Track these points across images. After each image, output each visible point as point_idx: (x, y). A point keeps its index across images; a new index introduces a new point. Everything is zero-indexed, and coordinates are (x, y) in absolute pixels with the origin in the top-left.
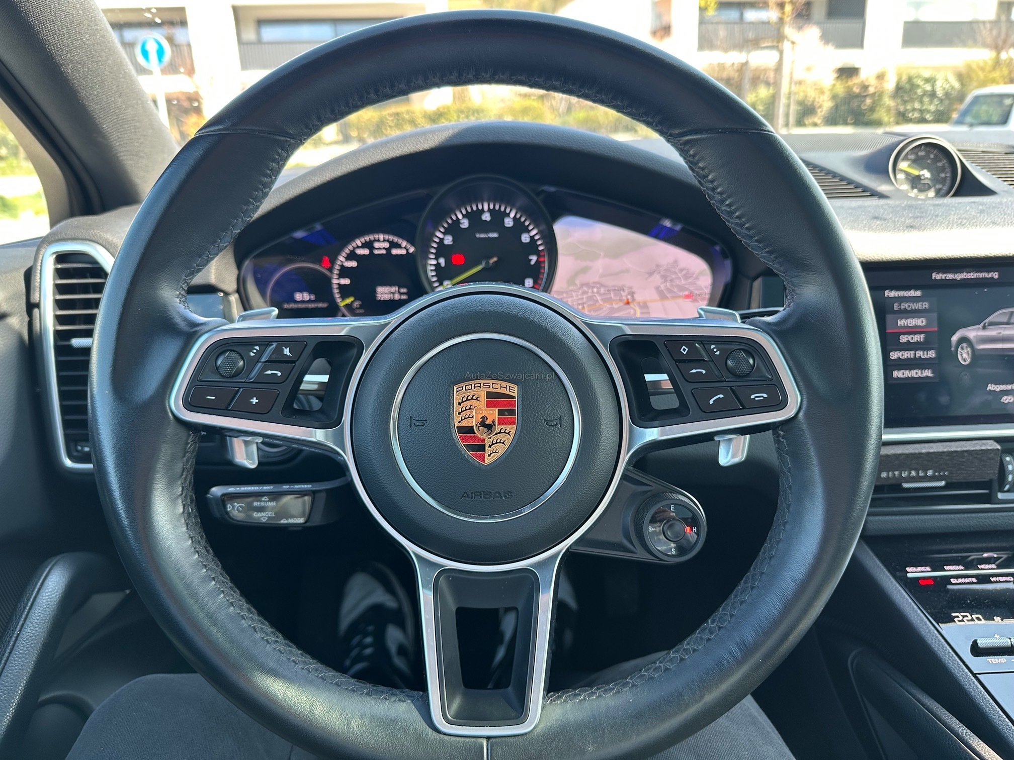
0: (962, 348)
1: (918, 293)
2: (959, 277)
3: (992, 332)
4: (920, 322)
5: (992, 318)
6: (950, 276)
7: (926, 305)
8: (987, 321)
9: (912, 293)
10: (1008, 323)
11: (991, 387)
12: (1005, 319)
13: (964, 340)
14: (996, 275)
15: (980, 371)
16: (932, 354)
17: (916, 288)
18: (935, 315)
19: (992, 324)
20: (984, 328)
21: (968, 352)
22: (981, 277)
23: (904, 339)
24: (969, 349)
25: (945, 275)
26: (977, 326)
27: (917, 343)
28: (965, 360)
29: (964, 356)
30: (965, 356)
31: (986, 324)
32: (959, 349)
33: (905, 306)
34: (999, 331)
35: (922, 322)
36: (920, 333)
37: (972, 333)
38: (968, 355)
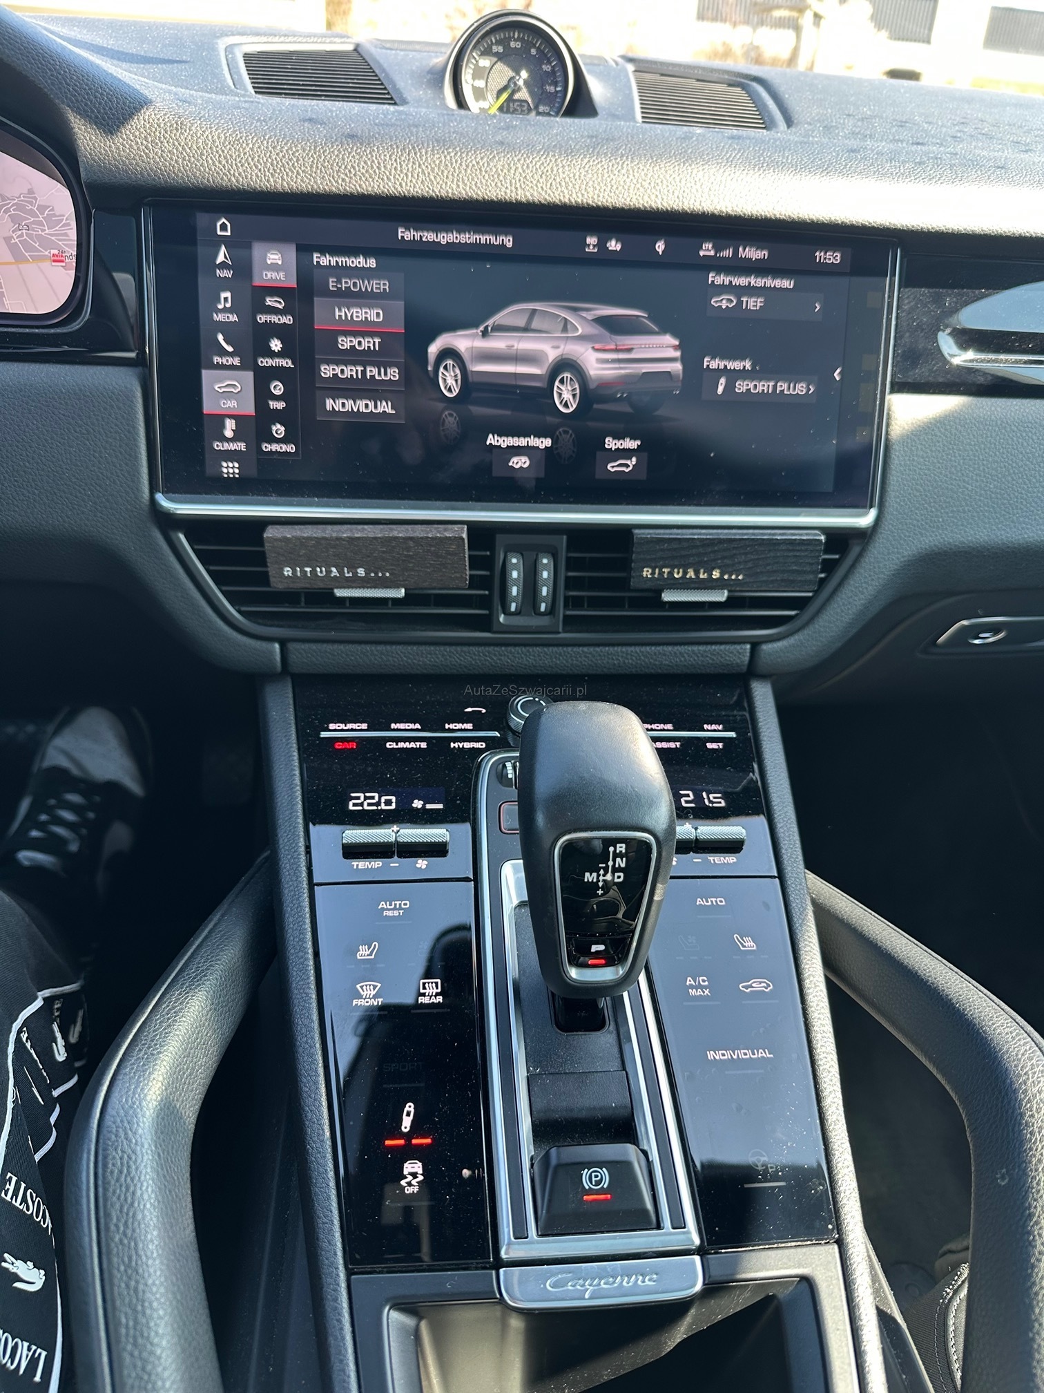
0: (446, 368)
1: (372, 263)
2: (445, 238)
3: (498, 343)
4: (373, 315)
5: (499, 318)
6: (429, 236)
7: (382, 285)
8: (490, 322)
9: (360, 261)
10: (526, 329)
11: (492, 440)
12: (521, 322)
13: (449, 353)
14: (508, 241)
15: (477, 410)
16: (393, 374)
17: (367, 253)
18: (400, 305)
19: (499, 328)
20: (485, 334)
21: (456, 376)
22: (483, 241)
23: (345, 343)
24: (458, 371)
25: (420, 233)
26: (474, 331)
27: (368, 352)
28: (450, 390)
29: (449, 381)
30: (451, 381)
31: (490, 329)
32: (441, 369)
33: (347, 283)
34: (510, 343)
35: (378, 314)
36: (372, 334)
37: (463, 342)
38: (456, 381)
